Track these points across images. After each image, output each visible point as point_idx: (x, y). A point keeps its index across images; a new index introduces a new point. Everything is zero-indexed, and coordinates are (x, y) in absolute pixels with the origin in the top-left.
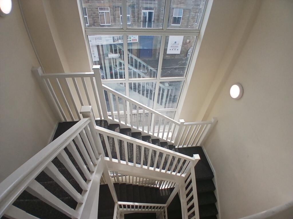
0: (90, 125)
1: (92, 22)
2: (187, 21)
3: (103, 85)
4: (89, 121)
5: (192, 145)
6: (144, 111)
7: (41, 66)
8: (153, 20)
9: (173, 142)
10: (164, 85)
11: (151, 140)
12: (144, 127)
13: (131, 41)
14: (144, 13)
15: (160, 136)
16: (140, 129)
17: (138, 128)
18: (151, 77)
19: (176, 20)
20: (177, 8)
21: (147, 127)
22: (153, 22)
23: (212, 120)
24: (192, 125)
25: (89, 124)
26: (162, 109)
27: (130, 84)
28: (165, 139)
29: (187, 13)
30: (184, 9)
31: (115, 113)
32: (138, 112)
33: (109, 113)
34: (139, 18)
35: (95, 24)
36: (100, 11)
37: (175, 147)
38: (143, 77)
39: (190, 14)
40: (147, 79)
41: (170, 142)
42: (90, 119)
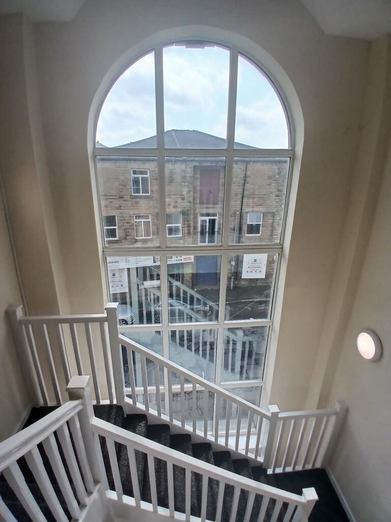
0: (81, 415)
1: (123, 235)
2: (271, 228)
3: (120, 336)
4: (80, 407)
5: (304, 467)
6: (194, 387)
7: (24, 305)
8: (216, 229)
9: (261, 459)
10: (235, 334)
11: (211, 453)
12: (197, 423)
13: (181, 260)
14: (203, 221)
15: (232, 445)
16: (189, 428)
17: (183, 425)
18: (211, 320)
19: (253, 229)
20: (253, 212)
21: (203, 422)
22: (216, 233)
23: (337, 407)
24: (297, 419)
25: (79, 414)
26: (236, 382)
27: (173, 333)
28: (244, 453)
29: (270, 218)
30: (263, 213)
31: (139, 389)
32: (182, 388)
33: (127, 390)
34: (195, 228)
35: (128, 238)
36: (136, 220)
37: (266, 471)
38: (197, 321)
39: (274, 220)
40: (205, 324)
41: (255, 461)
42: (83, 404)
